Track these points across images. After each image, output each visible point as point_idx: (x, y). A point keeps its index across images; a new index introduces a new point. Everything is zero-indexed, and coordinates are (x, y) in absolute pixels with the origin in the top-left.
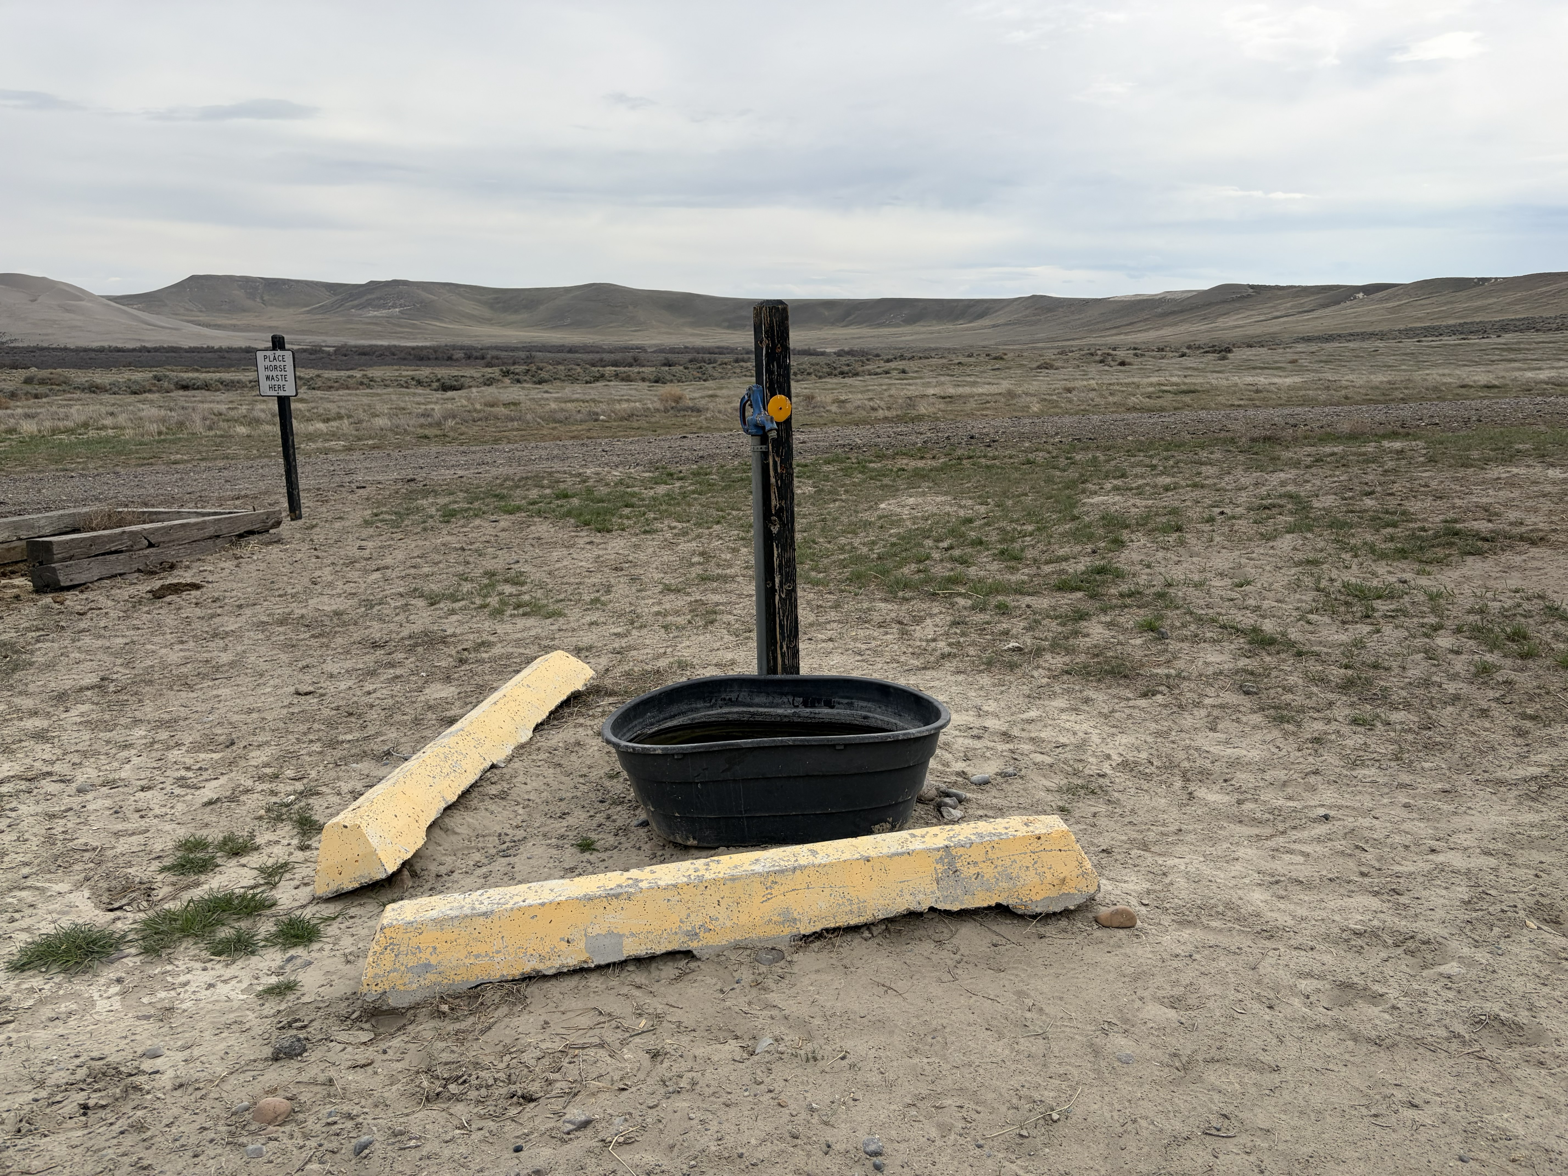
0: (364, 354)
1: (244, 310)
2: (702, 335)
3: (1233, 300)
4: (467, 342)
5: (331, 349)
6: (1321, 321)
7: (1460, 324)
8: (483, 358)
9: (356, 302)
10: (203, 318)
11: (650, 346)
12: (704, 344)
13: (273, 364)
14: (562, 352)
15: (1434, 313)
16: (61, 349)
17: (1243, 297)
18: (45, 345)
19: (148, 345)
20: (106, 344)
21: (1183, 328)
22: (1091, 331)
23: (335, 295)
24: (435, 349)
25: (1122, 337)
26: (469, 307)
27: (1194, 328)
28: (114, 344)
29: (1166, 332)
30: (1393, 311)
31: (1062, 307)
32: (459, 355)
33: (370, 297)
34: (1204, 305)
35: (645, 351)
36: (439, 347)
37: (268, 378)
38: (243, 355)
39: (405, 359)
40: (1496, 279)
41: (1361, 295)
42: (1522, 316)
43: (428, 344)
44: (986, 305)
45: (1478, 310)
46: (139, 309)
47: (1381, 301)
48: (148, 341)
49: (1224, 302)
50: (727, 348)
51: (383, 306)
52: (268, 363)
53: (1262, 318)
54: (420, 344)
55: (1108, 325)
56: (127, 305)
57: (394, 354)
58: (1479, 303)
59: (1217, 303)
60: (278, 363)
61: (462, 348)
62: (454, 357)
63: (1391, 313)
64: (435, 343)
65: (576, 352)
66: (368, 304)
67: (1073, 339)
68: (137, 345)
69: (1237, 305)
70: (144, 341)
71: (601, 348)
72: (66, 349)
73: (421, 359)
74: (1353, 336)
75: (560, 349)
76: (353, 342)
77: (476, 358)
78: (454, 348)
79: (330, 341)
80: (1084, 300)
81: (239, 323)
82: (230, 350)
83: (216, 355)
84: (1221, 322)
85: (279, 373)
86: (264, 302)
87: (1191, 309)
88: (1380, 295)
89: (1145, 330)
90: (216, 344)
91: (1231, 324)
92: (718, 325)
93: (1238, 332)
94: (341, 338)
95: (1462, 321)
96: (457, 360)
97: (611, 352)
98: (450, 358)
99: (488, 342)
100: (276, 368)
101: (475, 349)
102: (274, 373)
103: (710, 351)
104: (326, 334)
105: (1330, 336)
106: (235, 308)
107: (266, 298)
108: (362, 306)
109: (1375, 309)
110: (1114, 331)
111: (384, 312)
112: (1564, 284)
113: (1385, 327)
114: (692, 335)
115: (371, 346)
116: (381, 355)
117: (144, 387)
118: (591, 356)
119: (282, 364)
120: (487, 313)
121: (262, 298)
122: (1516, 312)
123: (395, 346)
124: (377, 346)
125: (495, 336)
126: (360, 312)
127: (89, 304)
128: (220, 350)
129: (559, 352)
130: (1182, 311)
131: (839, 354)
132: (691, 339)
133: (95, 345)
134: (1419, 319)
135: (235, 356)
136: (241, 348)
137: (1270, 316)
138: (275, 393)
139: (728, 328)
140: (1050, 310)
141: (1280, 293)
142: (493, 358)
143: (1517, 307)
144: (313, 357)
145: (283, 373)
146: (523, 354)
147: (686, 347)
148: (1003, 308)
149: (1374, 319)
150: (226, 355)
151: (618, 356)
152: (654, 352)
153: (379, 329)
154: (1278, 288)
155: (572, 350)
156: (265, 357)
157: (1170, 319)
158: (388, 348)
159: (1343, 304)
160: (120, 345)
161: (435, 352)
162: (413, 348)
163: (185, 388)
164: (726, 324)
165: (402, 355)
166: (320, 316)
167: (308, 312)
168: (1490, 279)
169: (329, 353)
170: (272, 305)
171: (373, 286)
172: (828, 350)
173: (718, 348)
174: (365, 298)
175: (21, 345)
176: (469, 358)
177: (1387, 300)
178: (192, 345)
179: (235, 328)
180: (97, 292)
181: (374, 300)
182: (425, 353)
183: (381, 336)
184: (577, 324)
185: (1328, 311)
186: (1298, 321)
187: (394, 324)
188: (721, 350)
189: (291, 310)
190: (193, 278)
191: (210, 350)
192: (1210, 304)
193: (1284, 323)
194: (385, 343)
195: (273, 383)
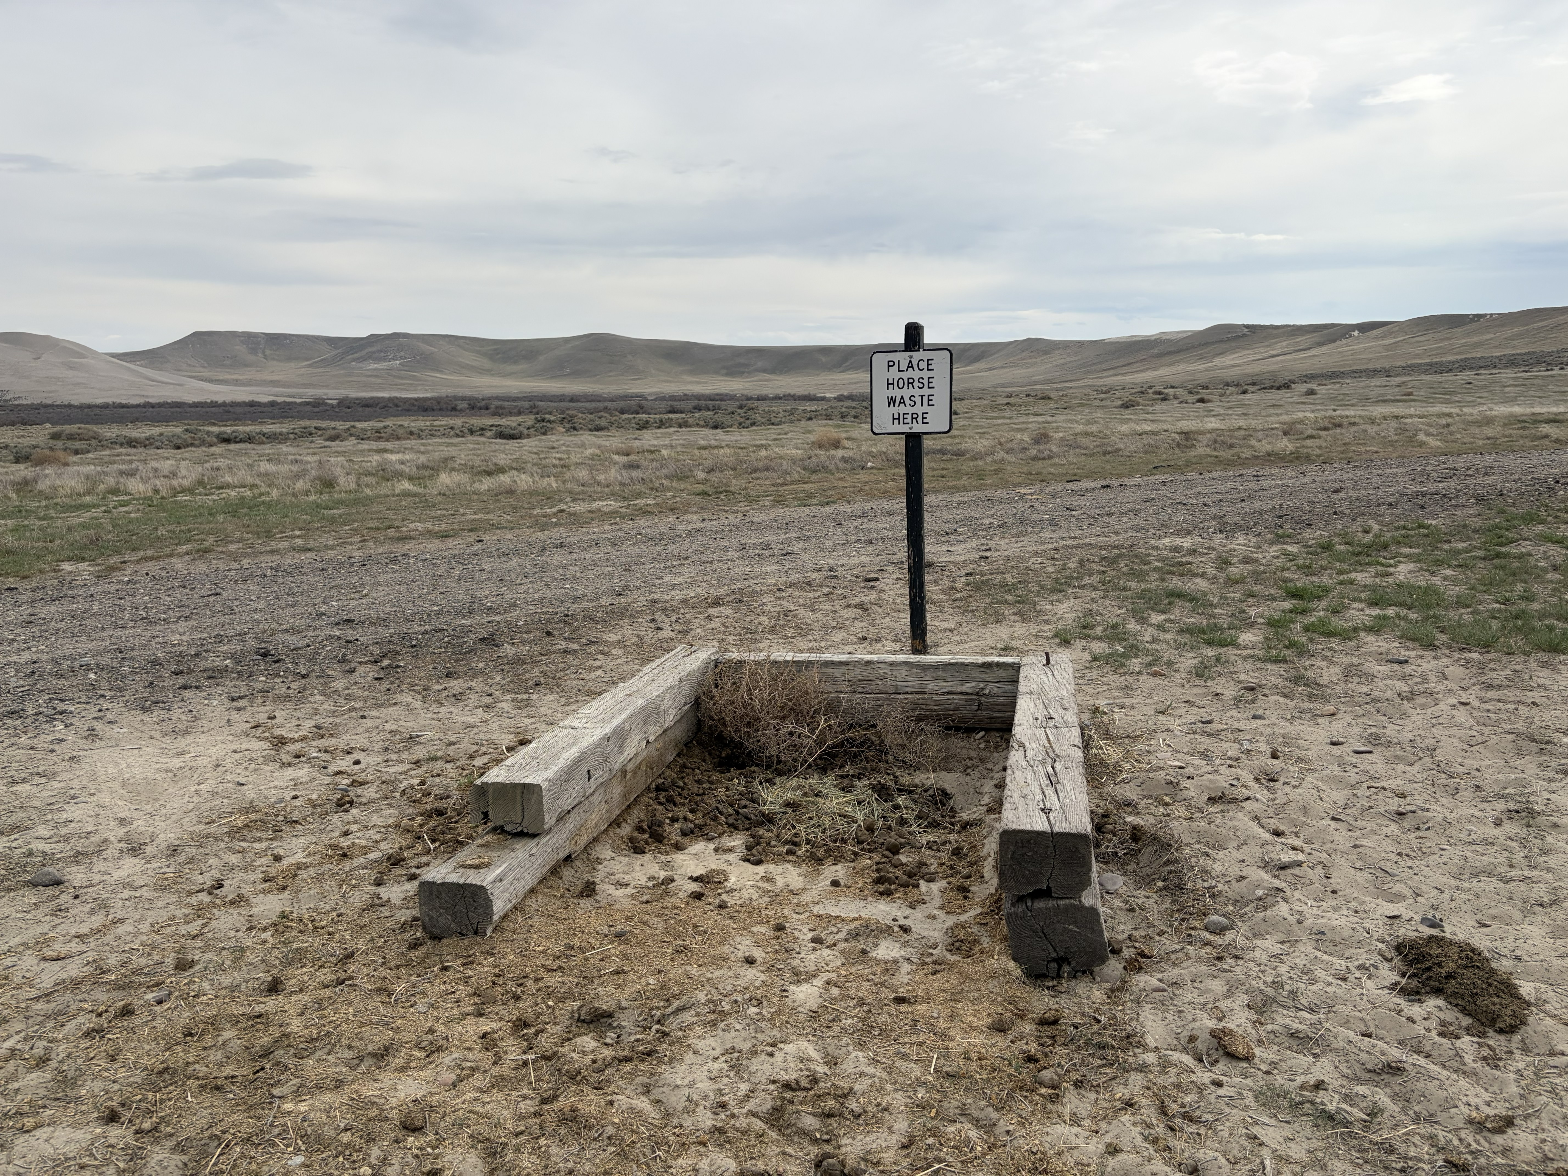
0: (367, 406)
1: (246, 365)
2: (700, 383)
3: (1229, 340)
4: (467, 392)
5: (335, 402)
6: (1317, 359)
7: (1462, 360)
8: (487, 409)
9: (356, 355)
10: (206, 374)
11: (650, 394)
12: (703, 392)
13: (905, 376)
14: (564, 401)
15: (1431, 350)
16: (65, 406)
17: (1238, 337)
18: (49, 402)
19: (151, 400)
20: (109, 401)
21: (1181, 367)
22: (1088, 372)
23: (336, 348)
24: (438, 400)
25: (1120, 378)
26: (470, 358)
27: (1191, 367)
28: (118, 401)
29: (1163, 372)
30: (1388, 348)
31: (1058, 349)
32: (464, 405)
33: (370, 349)
34: (1199, 345)
35: (646, 399)
36: (440, 398)
37: (891, 401)
38: (247, 409)
39: (409, 410)
40: (1491, 315)
41: (1356, 333)
42: (1523, 351)
43: (428, 395)
44: (982, 349)
45: (1476, 345)
46: (141, 366)
47: (1377, 338)
48: (153, 397)
49: (1221, 341)
50: (726, 395)
51: (384, 359)
52: (894, 374)
53: (1259, 356)
54: (421, 396)
55: (1104, 366)
56: (130, 362)
57: (397, 406)
58: (1475, 339)
59: (1213, 343)
60: (915, 374)
61: (463, 399)
62: (459, 408)
63: (1388, 350)
64: (436, 395)
65: (578, 401)
66: (370, 357)
67: (1071, 381)
68: (141, 401)
69: (1233, 344)
70: (147, 397)
71: (600, 396)
72: (70, 406)
73: (425, 410)
74: (1357, 374)
75: (561, 398)
76: (354, 394)
77: (480, 408)
78: (456, 398)
79: (333, 393)
80: (1079, 342)
81: (241, 378)
82: (234, 404)
83: (221, 410)
84: (1218, 361)
85: (917, 392)
86: (265, 357)
87: (1187, 349)
88: (1375, 332)
89: (1142, 371)
90: (220, 399)
91: (1227, 363)
92: (716, 372)
93: (1236, 371)
94: (342, 391)
95: (1463, 357)
96: (461, 410)
97: (612, 400)
98: (454, 409)
99: (488, 392)
100: (911, 382)
101: (477, 399)
102: (906, 393)
103: (710, 398)
104: (327, 386)
105: (1334, 373)
106: (237, 363)
107: (268, 352)
108: (363, 359)
109: (1371, 347)
110: (1111, 372)
111: (384, 365)
112: (1562, 319)
113: (1387, 365)
114: (691, 382)
115: (372, 398)
116: (385, 407)
117: (185, 440)
118: (594, 405)
119: (926, 374)
120: (487, 364)
121: (263, 353)
122: (1514, 347)
123: (397, 398)
124: (379, 398)
125: (495, 387)
126: (361, 365)
127: (92, 362)
128: (224, 404)
129: (561, 401)
130: (1179, 352)
131: (839, 399)
132: (690, 387)
133: (99, 401)
134: (1418, 356)
135: (238, 410)
136: (244, 403)
137: (1266, 355)
138: (905, 429)
139: (727, 375)
140: (1046, 353)
141: (1275, 332)
142: (497, 407)
143: (1515, 342)
144: (316, 410)
145: (926, 391)
146: (526, 404)
147: (685, 395)
148: (998, 351)
149: (1371, 356)
150: (231, 409)
151: (622, 404)
152: (655, 400)
153: (380, 381)
154: (1273, 327)
155: (573, 399)
156: (890, 364)
157: (1166, 360)
158: (390, 399)
159: (1338, 342)
160: (124, 402)
161: (439, 403)
162: (416, 400)
163: (227, 440)
164: (724, 371)
165: (406, 406)
166: (321, 370)
167: (309, 366)
168: (1486, 315)
169: (332, 406)
170: (273, 359)
171: (374, 339)
172: (828, 395)
173: (717, 394)
174: (365, 351)
175: (24, 402)
176: (473, 408)
177: (1383, 337)
178: (196, 400)
179: (236, 383)
180: (101, 350)
181: (374, 352)
182: (428, 403)
183: (383, 389)
184: (576, 374)
185: (1324, 349)
186: (1295, 360)
187: (395, 377)
188: (722, 397)
189: (292, 365)
190: (196, 334)
191: (214, 404)
192: (1206, 344)
193: (1282, 361)
194: (385, 395)
195: (902, 409)
